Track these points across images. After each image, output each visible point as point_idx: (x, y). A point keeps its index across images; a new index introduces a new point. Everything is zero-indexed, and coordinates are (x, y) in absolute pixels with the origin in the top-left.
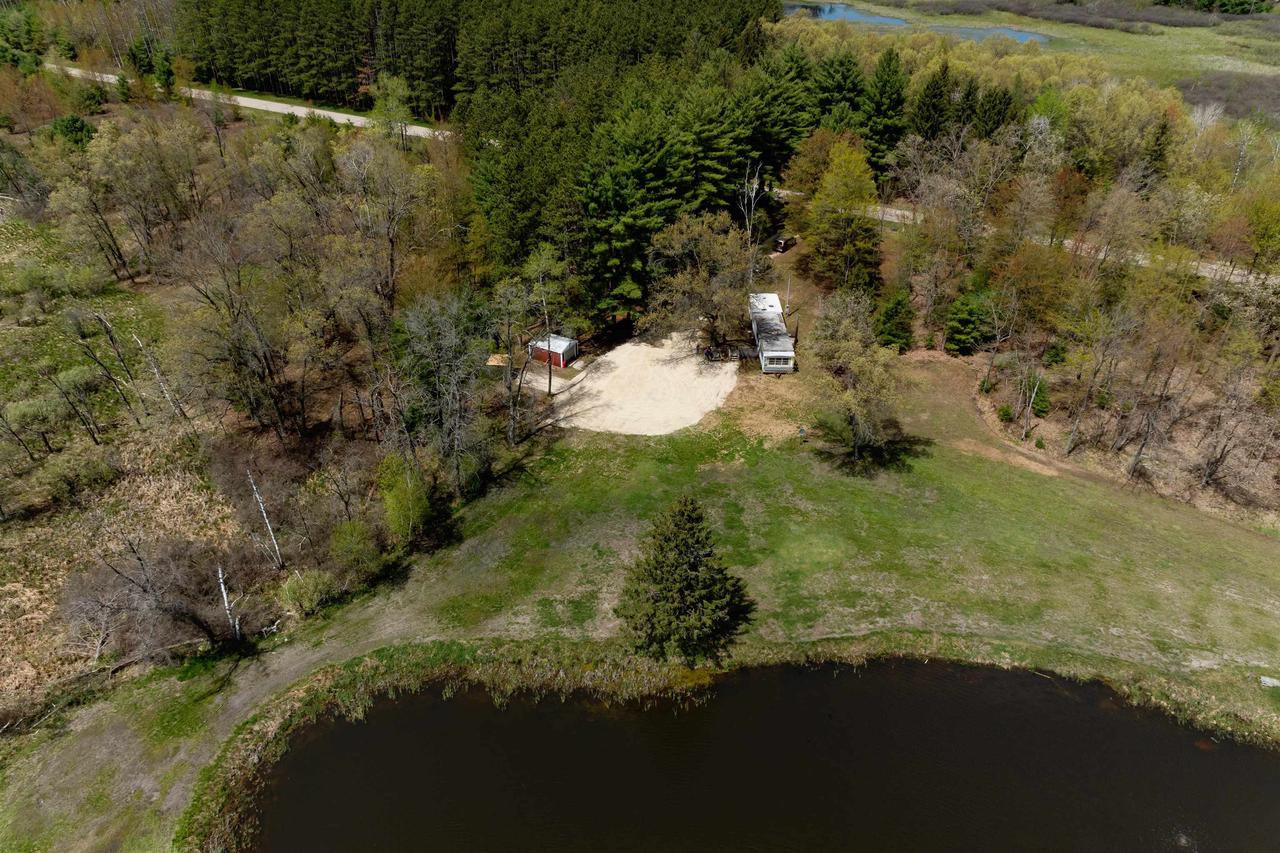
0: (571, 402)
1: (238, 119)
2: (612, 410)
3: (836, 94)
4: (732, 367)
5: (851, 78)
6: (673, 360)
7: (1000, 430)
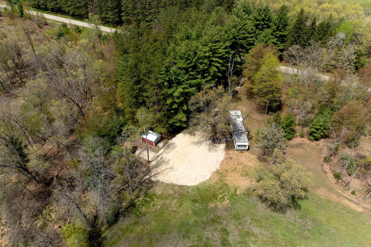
0: (157, 166)
1: (47, 24)
2: (174, 170)
3: (262, 22)
4: (222, 146)
5: (268, 16)
6: (199, 143)
7: (335, 183)
